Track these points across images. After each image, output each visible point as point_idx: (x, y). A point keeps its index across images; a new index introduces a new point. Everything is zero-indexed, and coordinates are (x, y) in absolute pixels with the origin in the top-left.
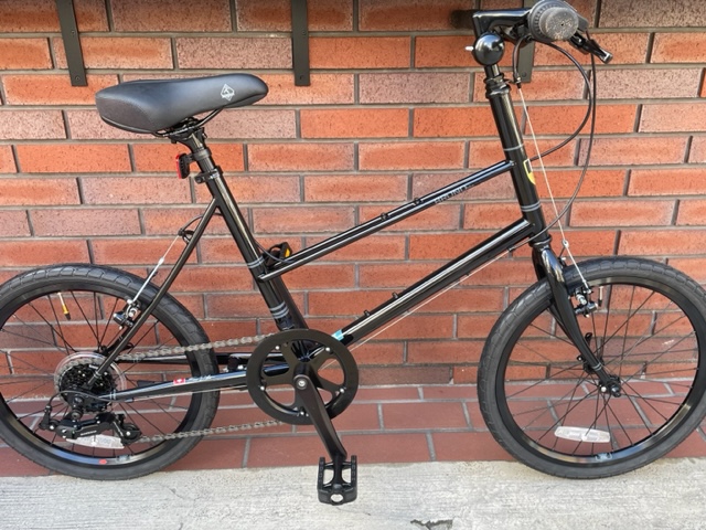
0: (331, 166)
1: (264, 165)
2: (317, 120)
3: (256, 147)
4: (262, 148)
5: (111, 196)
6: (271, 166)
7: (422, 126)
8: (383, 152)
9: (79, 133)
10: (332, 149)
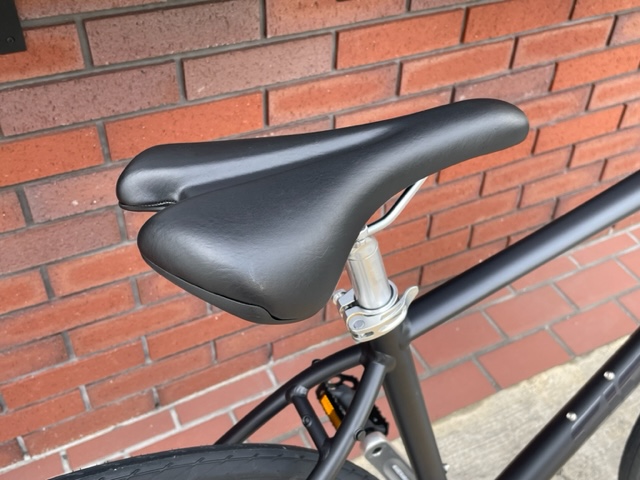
0: (368, 99)
1: (288, 114)
2: (358, 44)
3: (280, 92)
4: (288, 92)
5: (75, 203)
6: (297, 113)
7: (475, 29)
8: (429, 68)
9: (16, 124)
10: (372, 76)
